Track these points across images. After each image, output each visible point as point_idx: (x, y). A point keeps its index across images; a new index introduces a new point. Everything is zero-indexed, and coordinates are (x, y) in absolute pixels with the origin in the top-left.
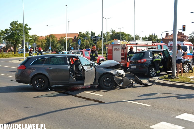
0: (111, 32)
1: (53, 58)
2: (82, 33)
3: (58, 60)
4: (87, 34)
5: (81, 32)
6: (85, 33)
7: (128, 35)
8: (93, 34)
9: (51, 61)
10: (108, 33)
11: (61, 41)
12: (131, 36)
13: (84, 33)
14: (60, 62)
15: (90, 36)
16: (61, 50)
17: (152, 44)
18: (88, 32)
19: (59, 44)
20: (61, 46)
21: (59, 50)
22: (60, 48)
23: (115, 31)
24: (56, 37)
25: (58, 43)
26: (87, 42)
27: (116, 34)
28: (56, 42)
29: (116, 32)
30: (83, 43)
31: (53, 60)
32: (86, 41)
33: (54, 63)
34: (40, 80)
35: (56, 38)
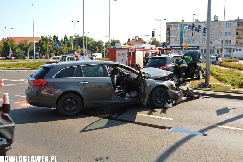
0: (74, 36)
1: (86, 67)
2: (45, 37)
3: (94, 70)
4: (50, 38)
5: (43, 36)
6: (48, 37)
7: (92, 39)
8: (56, 38)
9: (84, 72)
10: (71, 37)
11: (21, 45)
12: (94, 41)
13: (46, 37)
14: (96, 72)
15: (53, 40)
16: (21, 54)
17: (155, 49)
18: (50, 36)
19: (19, 49)
20: (21, 51)
21: (19, 55)
22: (20, 52)
23: (78, 35)
24: (15, 40)
25: (17, 47)
26: (50, 47)
27: (79, 38)
28: (16, 46)
29: (80, 37)
30: (46, 47)
31: (86, 70)
32: (49, 45)
33: (89, 75)
34: (69, 101)
35: (15, 42)
